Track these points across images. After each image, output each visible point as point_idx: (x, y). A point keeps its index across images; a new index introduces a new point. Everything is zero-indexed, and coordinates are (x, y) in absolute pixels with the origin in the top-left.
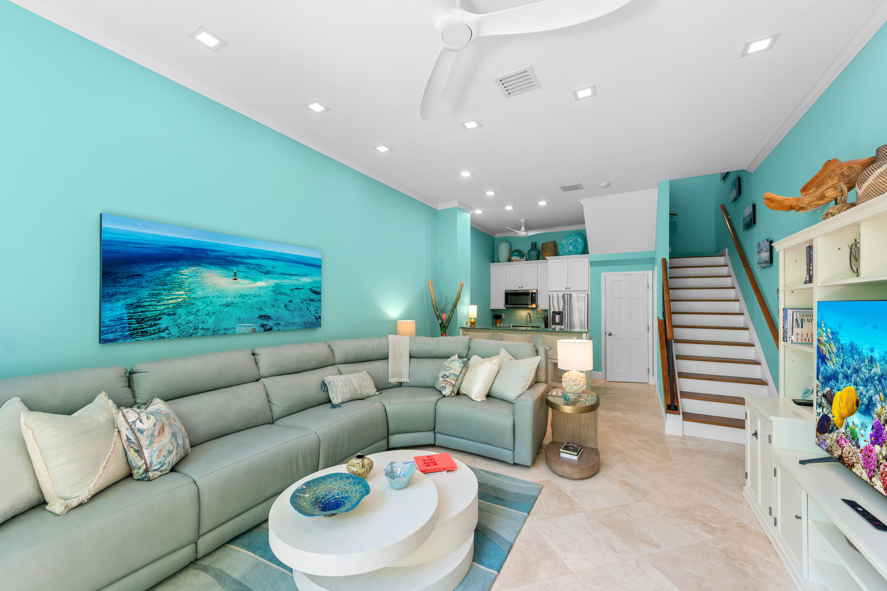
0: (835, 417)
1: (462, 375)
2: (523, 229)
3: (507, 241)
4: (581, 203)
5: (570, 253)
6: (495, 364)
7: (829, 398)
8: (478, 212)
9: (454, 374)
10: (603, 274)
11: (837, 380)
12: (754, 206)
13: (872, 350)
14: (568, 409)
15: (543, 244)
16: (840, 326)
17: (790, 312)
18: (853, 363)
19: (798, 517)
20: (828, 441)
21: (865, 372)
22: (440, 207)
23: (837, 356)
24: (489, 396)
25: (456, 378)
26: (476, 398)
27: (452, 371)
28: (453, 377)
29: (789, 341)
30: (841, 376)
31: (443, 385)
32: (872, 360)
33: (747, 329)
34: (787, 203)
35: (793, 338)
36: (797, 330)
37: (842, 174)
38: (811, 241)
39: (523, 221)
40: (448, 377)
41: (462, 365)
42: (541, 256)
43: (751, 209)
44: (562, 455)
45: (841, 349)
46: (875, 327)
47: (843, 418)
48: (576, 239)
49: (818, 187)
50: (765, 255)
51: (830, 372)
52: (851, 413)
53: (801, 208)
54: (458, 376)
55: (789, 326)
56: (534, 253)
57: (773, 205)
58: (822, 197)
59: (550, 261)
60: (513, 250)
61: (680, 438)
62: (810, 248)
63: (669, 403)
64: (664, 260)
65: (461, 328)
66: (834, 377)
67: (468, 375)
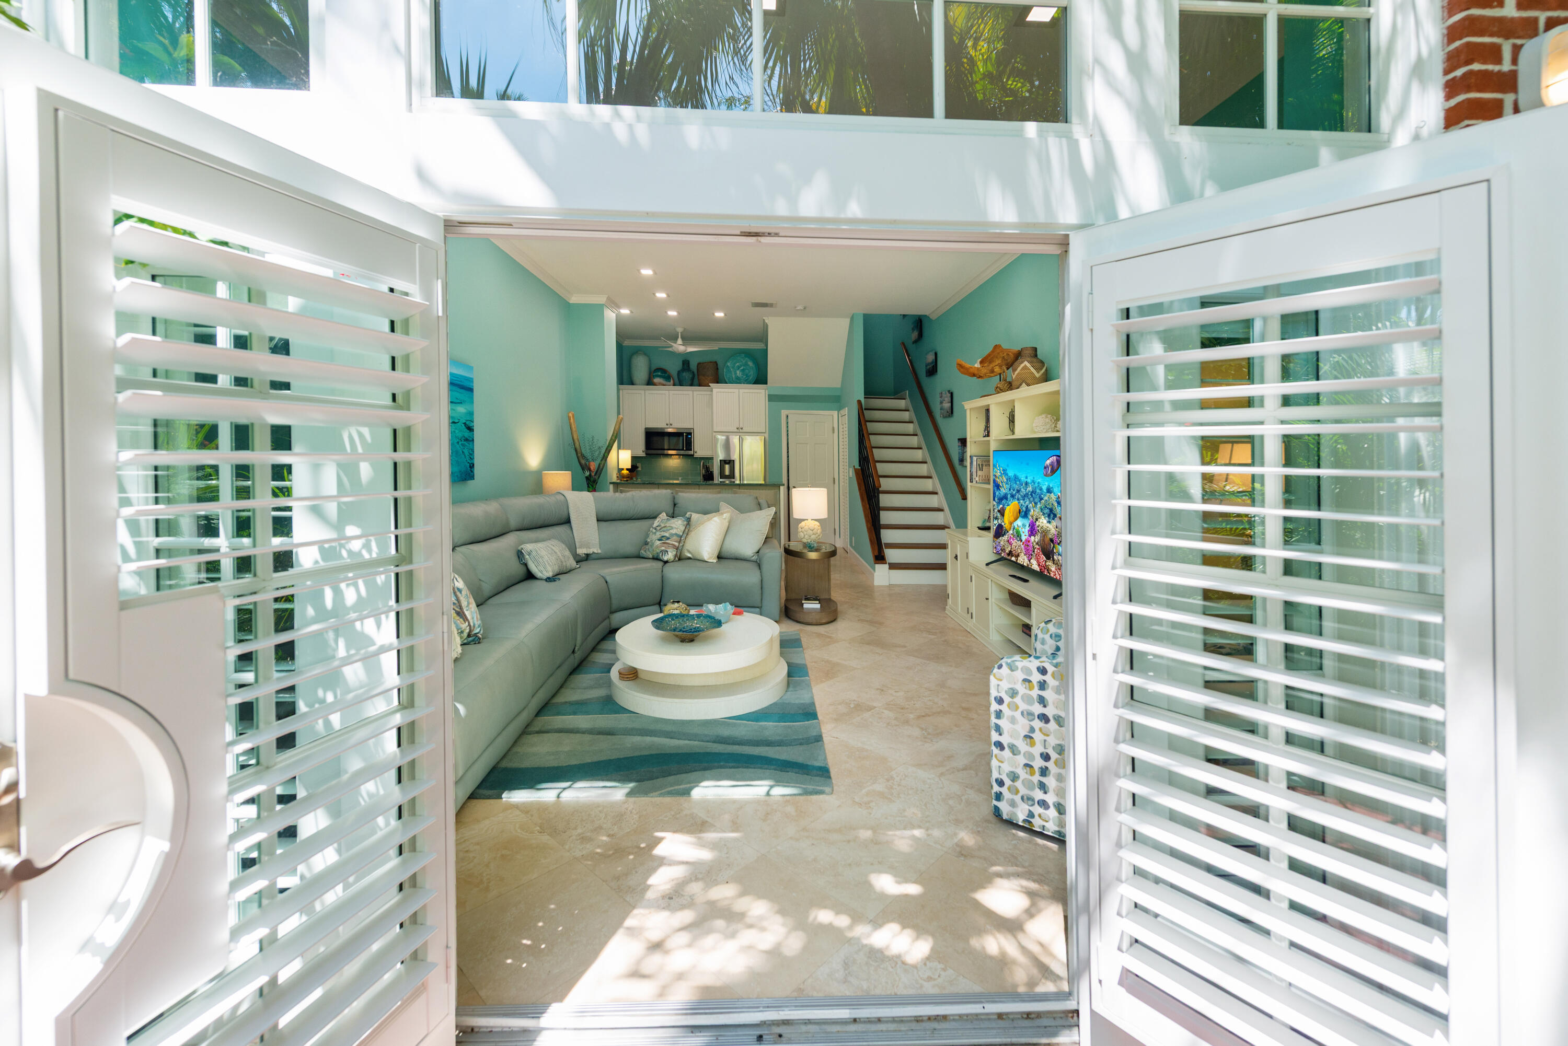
0: (1006, 524)
1: (685, 535)
2: (680, 341)
3: (645, 354)
4: (766, 321)
5: (738, 381)
6: (725, 519)
7: (1002, 512)
8: (625, 311)
9: (676, 534)
10: (784, 413)
11: (1006, 499)
12: (936, 354)
13: (1026, 478)
14: (813, 555)
15: (699, 364)
16: (1008, 466)
17: (975, 459)
18: (1016, 487)
19: (987, 599)
20: (1002, 543)
21: (1023, 491)
22: (574, 299)
23: (1007, 484)
24: (720, 557)
25: (678, 539)
26: (709, 559)
27: (674, 531)
28: (675, 538)
29: (974, 482)
30: (1009, 496)
31: (663, 548)
32: (1027, 484)
33: (930, 477)
34: (971, 370)
35: (977, 479)
36: (979, 473)
37: (1003, 357)
38: (989, 405)
39: (680, 330)
40: (668, 538)
41: (685, 523)
42: (696, 381)
43: (934, 357)
44: (805, 606)
45: (1009, 479)
46: (1028, 464)
47: (1011, 523)
48: (746, 362)
49: (990, 363)
50: (947, 405)
51: (1002, 494)
52: (1016, 519)
53: (980, 377)
54: (681, 537)
55: (974, 470)
56: (687, 376)
57: (962, 370)
58: (992, 371)
59: (714, 390)
60: (654, 368)
61: (887, 586)
62: (988, 411)
63: (876, 553)
64: (859, 402)
65: (611, 483)
66: (1005, 497)
67: (692, 534)
